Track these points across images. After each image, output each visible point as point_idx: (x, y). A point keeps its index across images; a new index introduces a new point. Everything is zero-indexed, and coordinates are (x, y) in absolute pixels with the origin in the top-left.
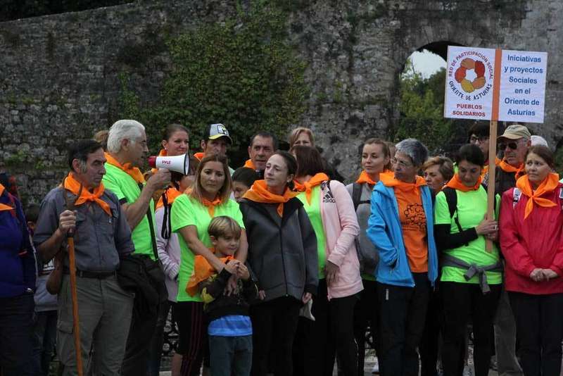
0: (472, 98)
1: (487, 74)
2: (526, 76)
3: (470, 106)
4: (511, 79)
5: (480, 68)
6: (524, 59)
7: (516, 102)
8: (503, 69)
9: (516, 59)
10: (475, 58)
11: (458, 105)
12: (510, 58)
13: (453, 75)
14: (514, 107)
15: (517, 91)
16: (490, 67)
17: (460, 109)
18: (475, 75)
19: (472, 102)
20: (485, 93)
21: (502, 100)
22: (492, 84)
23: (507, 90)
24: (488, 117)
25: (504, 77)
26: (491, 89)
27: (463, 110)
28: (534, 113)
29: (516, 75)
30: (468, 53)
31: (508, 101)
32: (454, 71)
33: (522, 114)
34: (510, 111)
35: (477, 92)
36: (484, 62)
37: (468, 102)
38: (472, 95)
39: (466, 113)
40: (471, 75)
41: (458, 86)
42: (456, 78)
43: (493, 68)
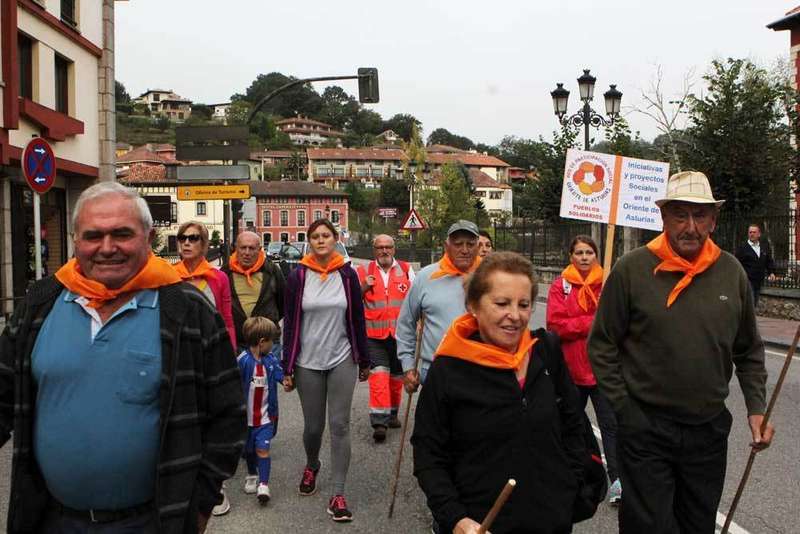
0: (590, 200)
1: (606, 178)
2: (647, 183)
3: (586, 208)
4: (631, 185)
5: (599, 172)
6: (645, 168)
7: (635, 208)
8: (623, 175)
9: (637, 166)
10: (595, 162)
11: (575, 206)
12: (631, 165)
13: (571, 177)
14: (633, 213)
15: (636, 198)
16: (609, 172)
17: (576, 210)
18: (593, 179)
19: (589, 204)
20: (603, 196)
21: (620, 205)
22: (611, 188)
23: (626, 195)
24: (605, 221)
25: (624, 183)
26: (610, 194)
27: (580, 211)
28: (653, 220)
29: (636, 182)
30: (588, 157)
31: (627, 206)
32: (573, 173)
33: (642, 220)
34: (628, 217)
35: (595, 195)
36: (603, 167)
37: (585, 204)
38: (590, 197)
39: (582, 215)
40: (590, 178)
41: (576, 187)
42: (574, 179)
43: (613, 173)
